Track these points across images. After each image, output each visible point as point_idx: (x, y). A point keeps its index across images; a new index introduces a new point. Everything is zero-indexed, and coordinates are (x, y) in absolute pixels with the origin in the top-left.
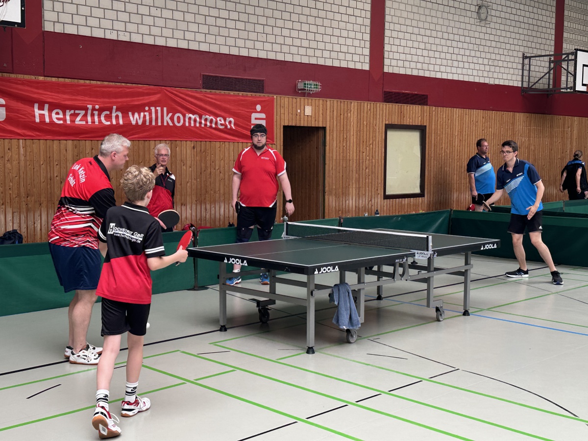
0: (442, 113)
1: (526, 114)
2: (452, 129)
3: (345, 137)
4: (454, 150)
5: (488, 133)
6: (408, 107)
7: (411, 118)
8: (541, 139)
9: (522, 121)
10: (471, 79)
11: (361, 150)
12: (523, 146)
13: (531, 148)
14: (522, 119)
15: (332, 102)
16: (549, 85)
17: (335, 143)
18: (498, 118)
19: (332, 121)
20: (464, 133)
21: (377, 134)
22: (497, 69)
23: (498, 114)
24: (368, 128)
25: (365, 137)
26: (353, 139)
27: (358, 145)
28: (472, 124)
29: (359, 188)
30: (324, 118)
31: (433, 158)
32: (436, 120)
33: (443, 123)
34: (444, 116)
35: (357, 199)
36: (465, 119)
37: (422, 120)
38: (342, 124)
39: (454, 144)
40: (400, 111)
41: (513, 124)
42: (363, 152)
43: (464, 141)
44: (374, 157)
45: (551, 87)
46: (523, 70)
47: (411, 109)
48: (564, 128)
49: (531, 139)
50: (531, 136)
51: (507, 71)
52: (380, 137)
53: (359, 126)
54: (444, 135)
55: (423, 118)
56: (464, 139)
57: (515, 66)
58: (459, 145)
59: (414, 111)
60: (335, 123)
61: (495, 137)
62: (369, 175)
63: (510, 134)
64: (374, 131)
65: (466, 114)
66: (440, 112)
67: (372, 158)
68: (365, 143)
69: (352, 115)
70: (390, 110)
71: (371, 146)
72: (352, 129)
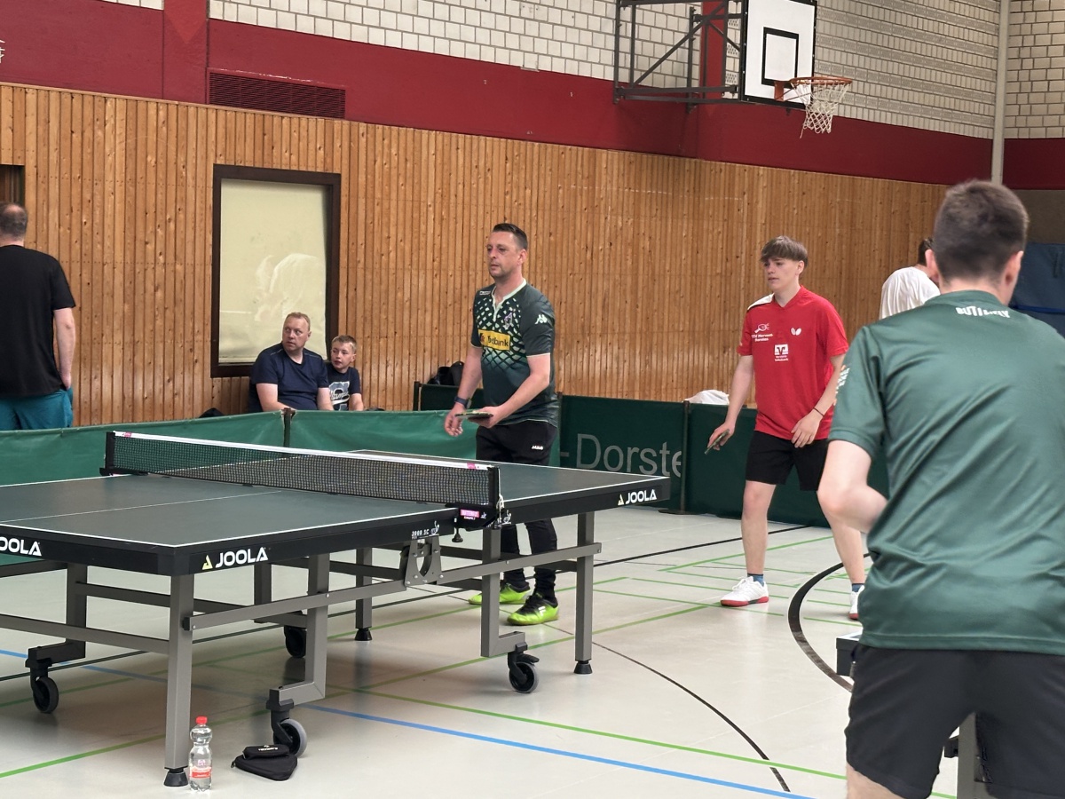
0: (386, 142)
1: (627, 153)
2: (417, 188)
3: (87, 196)
4: (422, 245)
5: (521, 201)
6: (285, 121)
7: (294, 149)
8: (670, 223)
9: (615, 172)
10: (472, 53)
11: (140, 236)
12: (619, 238)
13: (642, 245)
14: (616, 167)
15: (42, 94)
16: (689, 79)
17: (54, 213)
18: (549, 162)
19: (43, 150)
20: (453, 198)
21: (191, 191)
22: (546, 30)
23: (549, 150)
24: (161, 175)
25: (151, 201)
26: (114, 205)
27: (131, 221)
28: (475, 174)
29: (134, 343)
30: (19, 142)
31: (361, 266)
32: (371, 162)
33: (390, 168)
34: (394, 151)
35: (129, 375)
36: (454, 159)
37: (329, 160)
38: (76, 159)
39: (423, 227)
40: (259, 132)
41: (592, 179)
42: (146, 243)
43: (452, 222)
44: (181, 256)
45: (695, 84)
46: (617, 36)
47: (295, 127)
48: (731, 194)
49: (642, 221)
50: (643, 213)
51: (573, 36)
52: (198, 199)
53: (131, 166)
54: (393, 203)
55: (330, 152)
56: (452, 215)
57: (595, 23)
58: (438, 232)
59: (304, 133)
60: (54, 156)
61: (540, 213)
62: (165, 309)
63: (584, 207)
64: (181, 183)
65: (458, 148)
66: (381, 139)
67: (175, 259)
68: (150, 216)
69: (110, 136)
70: (231, 125)
71: (172, 225)
72: (109, 177)
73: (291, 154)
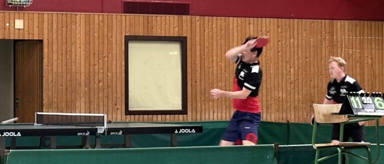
0: (210, 23)
3: (69, 49)
5: (288, 44)
6: (158, 18)
7: (163, 28)
9: (347, 29)
11: (92, 62)
13: (366, 62)
14: (346, 27)
15: (50, 15)
17: (55, 55)
18: (304, 27)
19: (50, 34)
21: (114, 46)
23: (304, 22)
24: (101, 40)
26: (80, 51)
27: (88, 58)
29: (90, 102)
30: (41, 31)
31: (198, 72)
32: (202, 31)
36: (248, 28)
37: (180, 31)
40: (146, 22)
42: (95, 65)
44: (110, 70)
47: (163, 19)
49: (366, 51)
53: (87, 37)
55: (181, 28)
59: (168, 22)
60: (55, 36)
61: (300, 49)
62: (104, 89)
63: (327, 46)
64: (110, 43)
65: (250, 24)
66: (207, 22)
67: (108, 71)
68: (96, 56)
69: (78, 28)
70: (133, 21)
71: (106, 59)
72: (78, 42)
73: (161, 30)
